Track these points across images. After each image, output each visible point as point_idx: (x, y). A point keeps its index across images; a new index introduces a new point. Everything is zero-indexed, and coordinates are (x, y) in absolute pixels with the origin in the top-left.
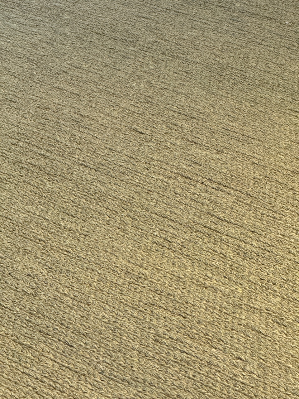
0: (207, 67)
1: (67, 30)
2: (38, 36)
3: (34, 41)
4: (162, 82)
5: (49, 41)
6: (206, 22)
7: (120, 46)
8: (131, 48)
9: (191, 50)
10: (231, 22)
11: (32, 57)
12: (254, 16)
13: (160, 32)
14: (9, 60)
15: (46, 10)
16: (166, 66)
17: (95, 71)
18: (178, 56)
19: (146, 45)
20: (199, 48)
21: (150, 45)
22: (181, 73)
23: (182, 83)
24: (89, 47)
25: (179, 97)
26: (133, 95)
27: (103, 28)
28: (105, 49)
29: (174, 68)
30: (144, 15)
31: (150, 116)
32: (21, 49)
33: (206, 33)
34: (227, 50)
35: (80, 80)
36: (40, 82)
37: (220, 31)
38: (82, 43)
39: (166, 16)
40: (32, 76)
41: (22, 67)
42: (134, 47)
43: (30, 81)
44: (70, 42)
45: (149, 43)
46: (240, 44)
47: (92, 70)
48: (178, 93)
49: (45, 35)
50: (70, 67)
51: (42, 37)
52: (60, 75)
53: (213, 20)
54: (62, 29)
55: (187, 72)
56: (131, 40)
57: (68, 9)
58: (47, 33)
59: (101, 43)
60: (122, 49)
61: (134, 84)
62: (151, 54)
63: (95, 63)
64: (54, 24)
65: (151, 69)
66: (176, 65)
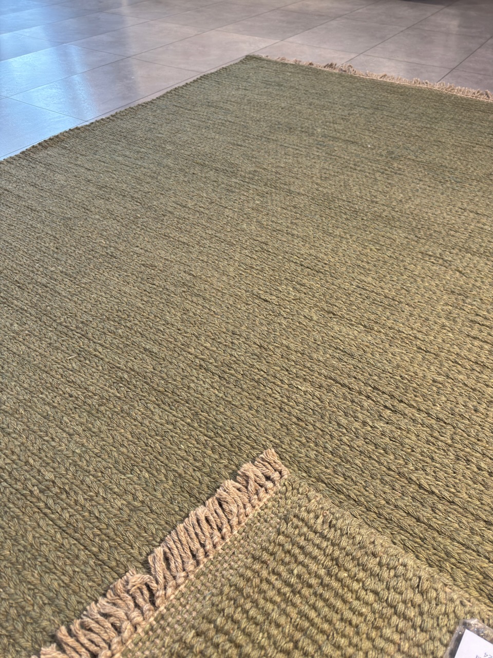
0: (313, 199)
1: (169, 162)
2: (142, 169)
3: (138, 175)
4: (273, 222)
5: (153, 174)
6: (297, 148)
7: (222, 178)
8: (234, 180)
9: (292, 180)
10: (319, 146)
11: (136, 195)
12: (337, 140)
13: (257, 160)
14: (113, 200)
15: (150, 142)
16: (272, 200)
17: (202, 209)
18: (281, 188)
19: (247, 176)
20: (298, 176)
21: (251, 176)
22: (289, 208)
23: (294, 221)
24: (192, 180)
25: (296, 241)
26: (246, 241)
27: (204, 158)
28: (208, 181)
29: (281, 202)
30: (239, 143)
31: (271, 273)
32: (126, 185)
33: (300, 160)
34: (326, 178)
35: (187, 222)
36: (144, 228)
37: (312, 157)
38: (185, 176)
39: (259, 143)
40: (136, 220)
41: (125, 208)
42: (236, 178)
43: (134, 227)
44: (174, 175)
45: (250, 173)
46: (337, 170)
47: (198, 209)
48: (293, 235)
49: (149, 168)
50: (175, 206)
51: (146, 170)
52: (166, 217)
53: (301, 145)
54: (165, 160)
55: (295, 207)
56: (232, 170)
57: (170, 140)
58: (151, 166)
59: (203, 175)
60: (226, 182)
61: (245, 226)
62: (255, 187)
63: (200, 199)
64: (158, 155)
65: (257, 204)
66: (282, 199)
